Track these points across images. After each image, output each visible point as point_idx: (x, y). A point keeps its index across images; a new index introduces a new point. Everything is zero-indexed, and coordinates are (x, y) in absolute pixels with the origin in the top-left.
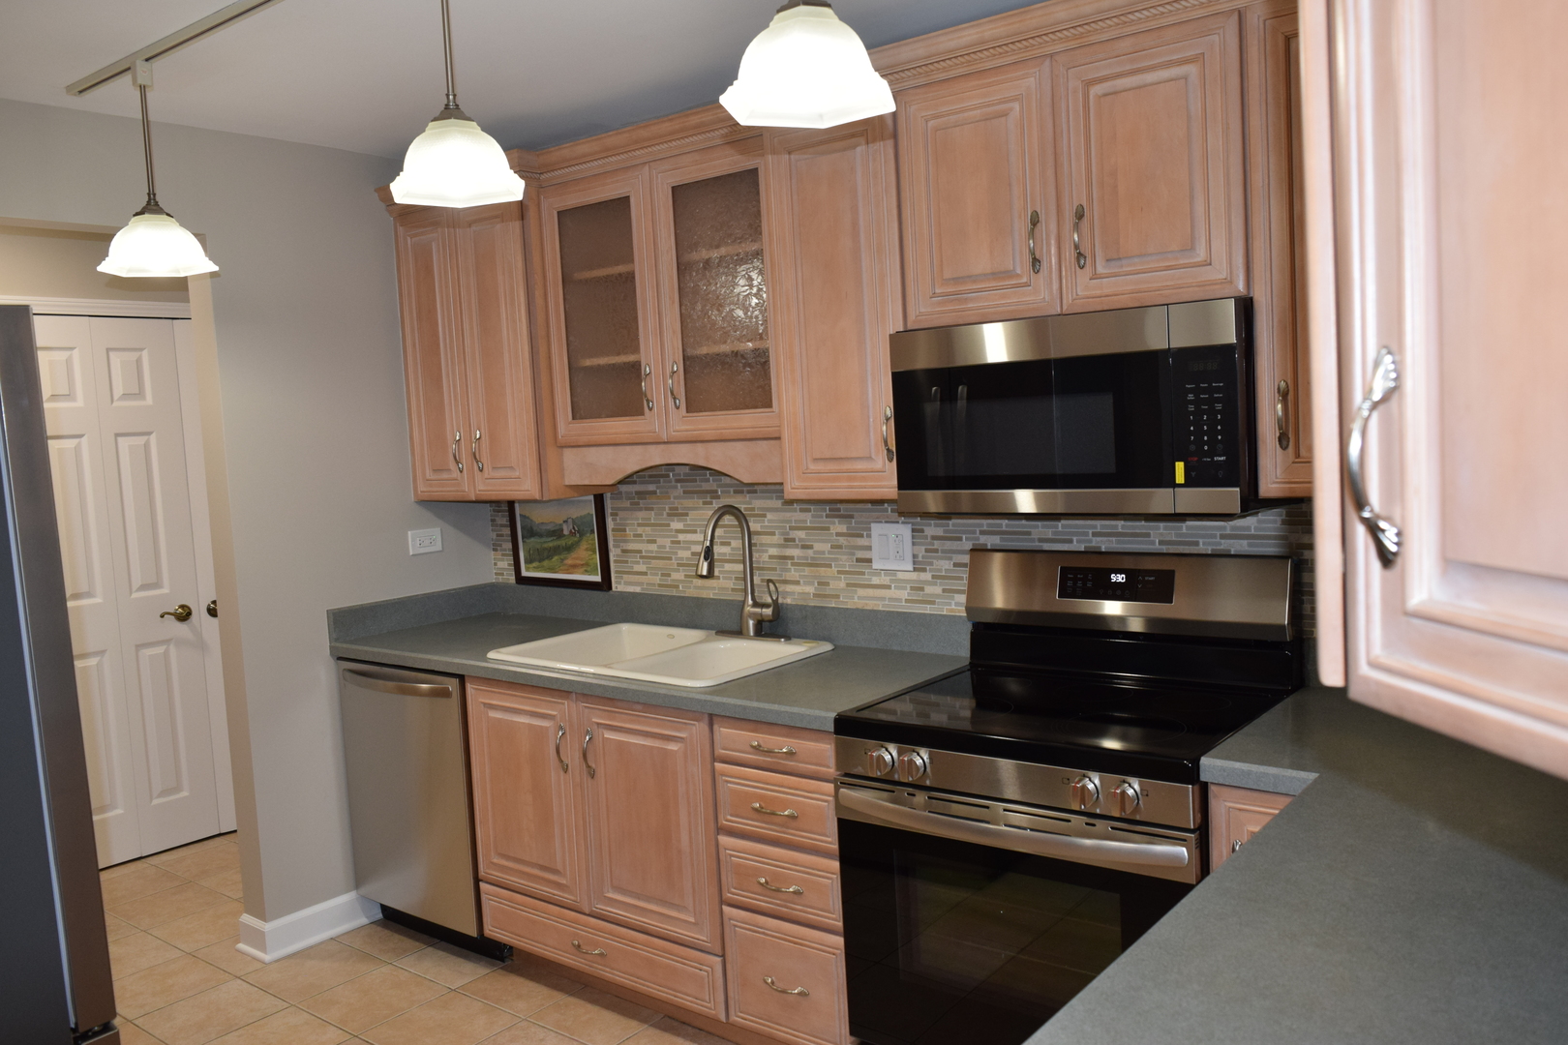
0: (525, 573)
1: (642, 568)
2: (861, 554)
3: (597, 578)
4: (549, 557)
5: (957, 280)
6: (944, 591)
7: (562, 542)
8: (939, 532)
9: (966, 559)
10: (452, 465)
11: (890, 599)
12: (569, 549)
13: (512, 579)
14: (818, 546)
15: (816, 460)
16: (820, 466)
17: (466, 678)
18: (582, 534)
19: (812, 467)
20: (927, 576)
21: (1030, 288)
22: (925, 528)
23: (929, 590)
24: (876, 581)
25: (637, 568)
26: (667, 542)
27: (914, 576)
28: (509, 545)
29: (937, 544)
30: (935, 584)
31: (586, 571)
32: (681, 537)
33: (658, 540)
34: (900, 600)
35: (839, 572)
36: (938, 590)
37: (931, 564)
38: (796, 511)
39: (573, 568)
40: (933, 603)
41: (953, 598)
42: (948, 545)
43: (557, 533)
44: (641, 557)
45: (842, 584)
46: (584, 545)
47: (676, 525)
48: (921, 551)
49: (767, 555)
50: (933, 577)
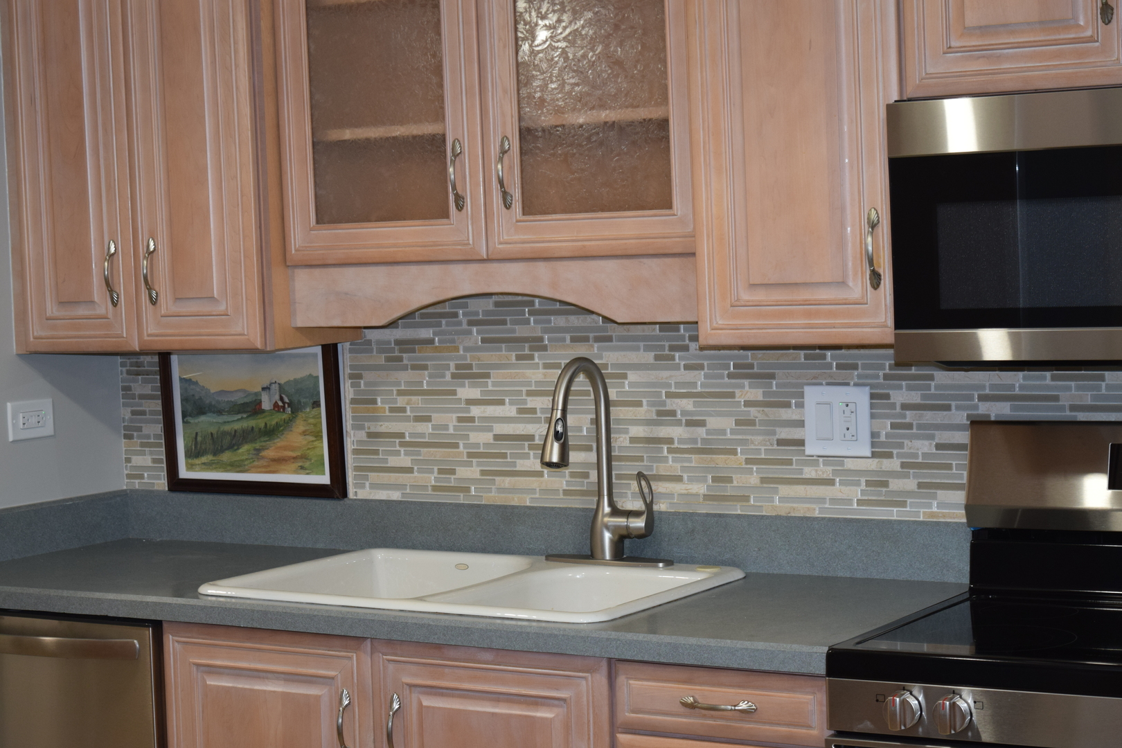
0: (184, 473)
1: (404, 460)
2: (785, 433)
3: (324, 479)
4: (233, 446)
5: (984, 30)
6: (920, 485)
7: (258, 423)
8: (915, 397)
9: (963, 437)
10: (97, 291)
11: (833, 501)
12: (270, 433)
13: (162, 483)
14: (713, 422)
15: (753, 286)
16: (760, 296)
17: (165, 625)
18: (296, 408)
19: (746, 296)
20: (894, 464)
21: (1097, 44)
22: (891, 392)
23: (896, 484)
24: (809, 472)
25: (393, 461)
26: (451, 420)
27: (873, 464)
28: (158, 429)
29: (910, 416)
30: (906, 476)
31: (302, 468)
32: (476, 411)
33: (434, 416)
34: (849, 501)
35: (748, 461)
36: (910, 484)
37: (901, 446)
38: (679, 369)
39: (278, 463)
40: (903, 504)
41: (934, 497)
42: (929, 417)
43: (252, 408)
44: (402, 444)
45: (754, 480)
46: (300, 426)
47: (467, 391)
48: (885, 427)
49: (627, 437)
50: (903, 465)
